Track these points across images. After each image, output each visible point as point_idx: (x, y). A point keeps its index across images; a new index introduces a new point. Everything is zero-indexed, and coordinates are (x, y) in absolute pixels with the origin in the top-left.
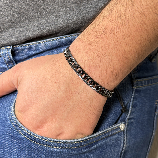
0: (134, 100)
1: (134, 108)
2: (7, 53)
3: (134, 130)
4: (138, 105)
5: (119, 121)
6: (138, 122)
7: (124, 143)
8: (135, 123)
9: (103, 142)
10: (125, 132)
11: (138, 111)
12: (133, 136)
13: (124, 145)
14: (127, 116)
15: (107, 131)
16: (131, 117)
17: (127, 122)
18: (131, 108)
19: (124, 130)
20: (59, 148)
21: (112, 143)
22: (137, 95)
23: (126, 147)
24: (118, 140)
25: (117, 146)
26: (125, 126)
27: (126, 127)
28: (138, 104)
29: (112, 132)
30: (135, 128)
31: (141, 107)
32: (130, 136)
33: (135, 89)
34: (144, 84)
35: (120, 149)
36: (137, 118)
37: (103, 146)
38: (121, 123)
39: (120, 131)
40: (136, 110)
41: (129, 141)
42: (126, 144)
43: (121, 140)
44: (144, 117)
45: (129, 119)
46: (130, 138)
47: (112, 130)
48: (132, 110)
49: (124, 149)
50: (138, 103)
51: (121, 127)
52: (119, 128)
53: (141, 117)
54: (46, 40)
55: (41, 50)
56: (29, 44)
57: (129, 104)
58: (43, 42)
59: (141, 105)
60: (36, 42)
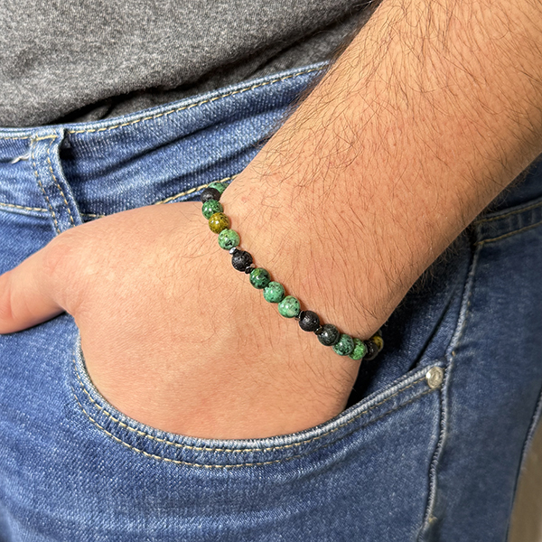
0: (477, 283)
1: (478, 310)
2: (47, 156)
4: (493, 299)
5: (425, 358)
6: (493, 354)
7: (440, 427)
8: (479, 359)
9: (369, 435)
10: (445, 393)
11: (492, 320)
12: (473, 403)
13: (441, 434)
14: (450, 341)
15: (382, 400)
16: (467, 340)
18: (465, 314)
19: (442, 387)
20: (222, 468)
21: (399, 434)
22: (486, 268)
23: (448, 439)
24: (420, 421)
25: (417, 439)
26: (445, 372)
27: (447, 378)
28: (491, 297)
29: (399, 399)
30: (480, 376)
31: (501, 304)
32: (464, 401)
33: (480, 248)
34: (510, 228)
35: (426, 447)
36: (489, 341)
38: (429, 367)
39: (427, 390)
40: (483, 318)
41: (460, 418)
42: (449, 429)
43: (430, 419)
44: (512, 337)
45: (457, 350)
46: (463, 410)
47: (401, 393)
48: (467, 319)
49: (441, 445)
50: (491, 294)
52: (425, 382)
53: (502, 337)
54: (174, 106)
55: (160, 140)
56: (118, 122)
57: (457, 300)
58: (165, 112)
59: (502, 298)
60: (141, 115)
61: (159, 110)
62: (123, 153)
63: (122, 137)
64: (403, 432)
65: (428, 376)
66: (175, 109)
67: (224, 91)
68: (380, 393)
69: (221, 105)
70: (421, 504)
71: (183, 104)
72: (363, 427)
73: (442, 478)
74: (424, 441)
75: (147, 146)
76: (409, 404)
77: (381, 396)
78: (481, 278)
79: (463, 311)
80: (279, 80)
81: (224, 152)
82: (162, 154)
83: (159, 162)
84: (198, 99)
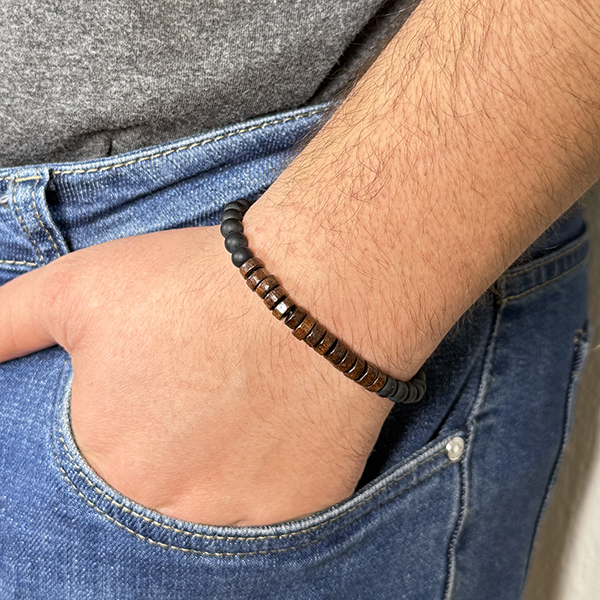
0: (499, 346)
1: (499, 374)
2: (32, 200)
3: (496, 450)
4: (513, 361)
5: (445, 428)
6: (513, 422)
7: (461, 503)
8: (499, 426)
9: (388, 514)
10: (465, 465)
11: (512, 384)
12: (494, 475)
13: (462, 510)
14: (471, 409)
15: (401, 475)
16: (488, 407)
17: (472, 429)
18: (487, 379)
19: (462, 459)
21: (418, 511)
22: (508, 328)
23: (469, 515)
24: (439, 496)
25: (436, 516)
26: (466, 443)
27: (468, 449)
28: (512, 359)
29: (418, 474)
30: (499, 445)
31: (523, 366)
32: (485, 473)
33: (503, 306)
34: (533, 284)
35: (446, 524)
36: (510, 407)
37: (389, 526)
38: (449, 438)
39: (447, 463)
40: (504, 382)
41: (480, 492)
42: (470, 505)
43: (450, 494)
45: (479, 418)
46: (484, 483)
47: (420, 467)
48: (489, 384)
49: (462, 522)
50: (512, 355)
51: (452, 450)
52: (446, 455)
53: (522, 402)
54: (175, 145)
55: (158, 183)
56: (111, 162)
57: (479, 364)
58: (164, 152)
59: (523, 359)
60: (137, 155)
61: (157, 150)
62: (114, 198)
63: (114, 180)
64: (422, 509)
65: (448, 447)
66: (175, 149)
67: (231, 129)
68: (398, 468)
69: (227, 145)
70: (438, 588)
71: (184, 143)
72: (382, 505)
73: (461, 558)
74: (443, 519)
75: (142, 190)
76: (429, 479)
77: (399, 471)
78: (503, 338)
79: (486, 375)
80: (293, 119)
81: (229, 198)
82: (159, 199)
83: (155, 208)
84: (201, 138)
